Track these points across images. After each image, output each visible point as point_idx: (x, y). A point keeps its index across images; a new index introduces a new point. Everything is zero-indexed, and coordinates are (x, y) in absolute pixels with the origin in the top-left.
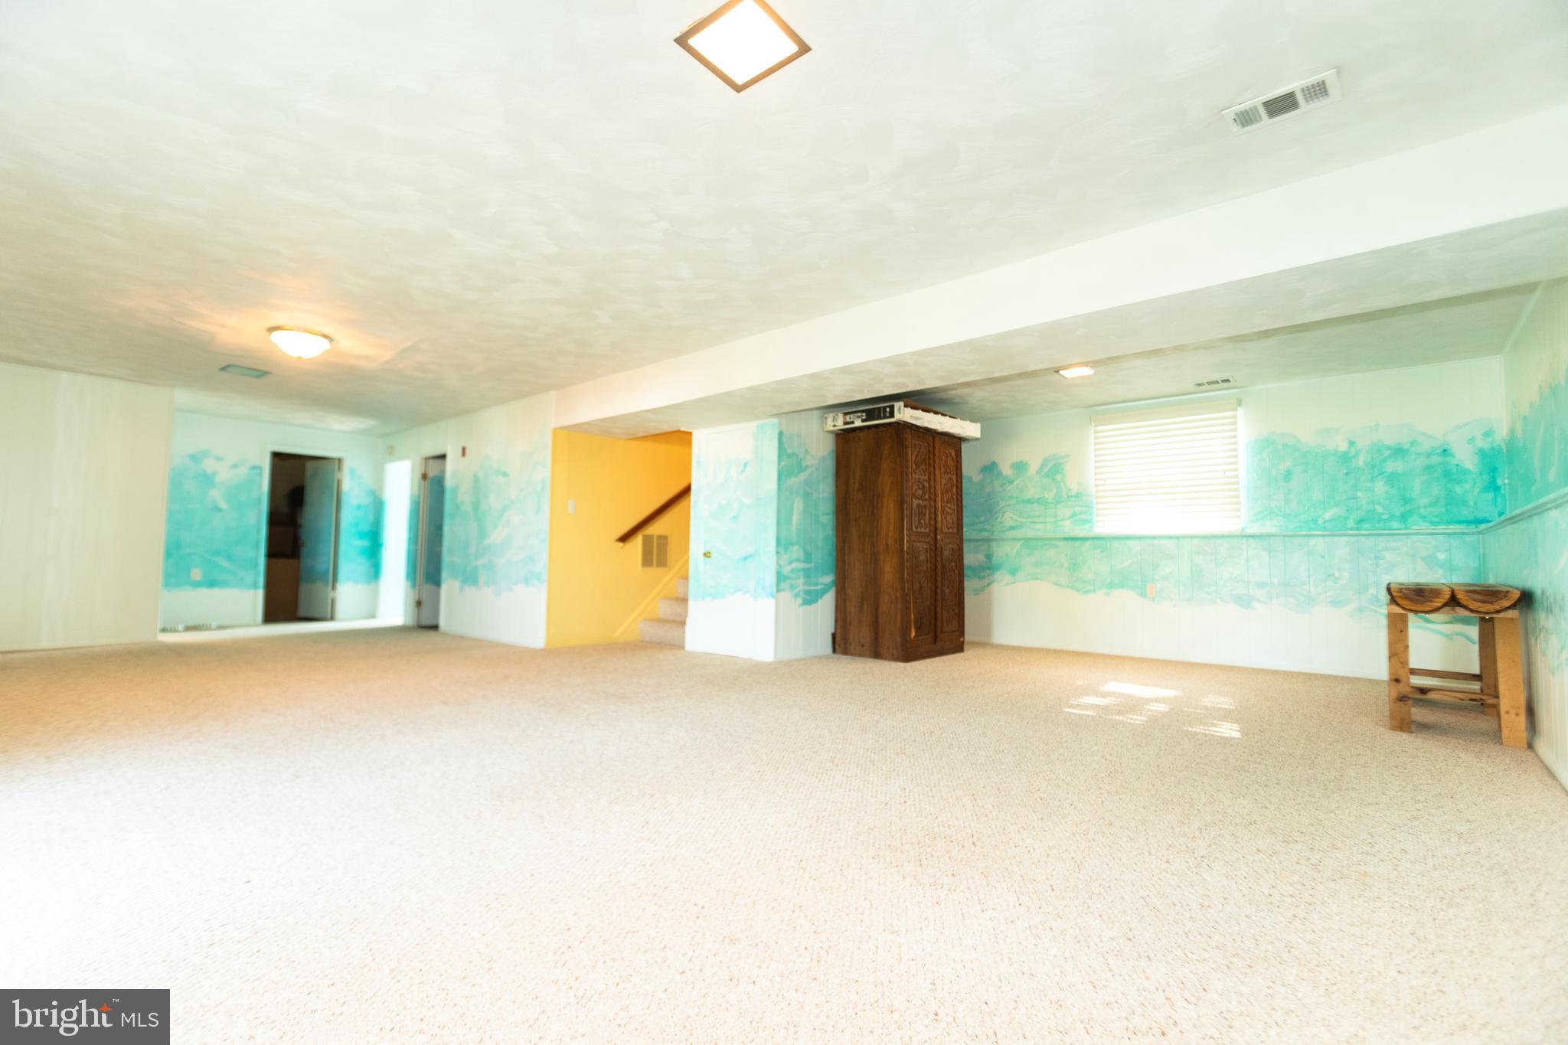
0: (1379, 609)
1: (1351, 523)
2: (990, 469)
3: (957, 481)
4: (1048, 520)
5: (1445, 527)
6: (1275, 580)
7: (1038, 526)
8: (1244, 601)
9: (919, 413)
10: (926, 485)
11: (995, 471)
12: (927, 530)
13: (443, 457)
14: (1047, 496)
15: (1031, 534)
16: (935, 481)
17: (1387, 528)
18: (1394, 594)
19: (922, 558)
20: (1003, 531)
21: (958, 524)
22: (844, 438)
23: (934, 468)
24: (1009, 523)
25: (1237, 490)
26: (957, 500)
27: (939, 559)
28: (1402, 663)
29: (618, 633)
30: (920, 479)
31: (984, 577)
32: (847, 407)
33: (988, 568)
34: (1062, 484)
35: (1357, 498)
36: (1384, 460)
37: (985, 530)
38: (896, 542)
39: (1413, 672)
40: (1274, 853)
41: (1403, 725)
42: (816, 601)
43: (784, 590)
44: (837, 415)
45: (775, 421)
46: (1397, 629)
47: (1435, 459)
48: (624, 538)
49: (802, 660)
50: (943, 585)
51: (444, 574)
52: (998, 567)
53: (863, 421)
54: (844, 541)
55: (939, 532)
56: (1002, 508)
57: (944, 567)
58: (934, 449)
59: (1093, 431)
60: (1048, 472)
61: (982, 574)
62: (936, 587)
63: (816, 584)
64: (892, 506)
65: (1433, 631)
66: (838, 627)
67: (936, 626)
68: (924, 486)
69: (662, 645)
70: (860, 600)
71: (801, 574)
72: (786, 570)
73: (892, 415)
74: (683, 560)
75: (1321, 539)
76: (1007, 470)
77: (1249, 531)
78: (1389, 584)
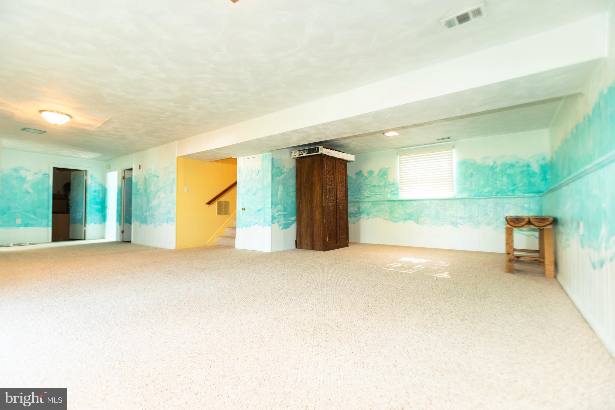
0: (503, 226)
1: (494, 194)
2: (359, 173)
3: (345, 178)
4: (382, 193)
5: (527, 194)
6: (466, 216)
7: (378, 196)
8: (455, 224)
9: (329, 151)
10: (333, 180)
11: (362, 174)
12: (333, 198)
13: (131, 169)
14: (381, 184)
15: (375, 199)
16: (336, 178)
17: (507, 195)
18: (508, 220)
19: (331, 209)
20: (365, 198)
21: (346, 196)
22: (299, 161)
23: (336, 173)
24: (366, 195)
25: (453, 181)
26: (346, 186)
27: (338, 210)
28: (510, 247)
29: (207, 243)
30: (330, 177)
31: (357, 217)
32: (300, 148)
33: (358, 213)
34: (387, 179)
35: (496, 184)
36: (506, 169)
37: (358, 198)
38: (320, 203)
39: (515, 250)
40: (457, 325)
41: (511, 270)
42: (289, 227)
43: (275, 223)
44: (296, 151)
45: (270, 153)
46: (509, 234)
47: (525, 169)
48: (209, 203)
49: (283, 251)
50: (340, 220)
51: (133, 219)
52: (363, 213)
53: (307, 154)
54: (300, 203)
55: (338, 198)
56: (364, 189)
57: (340, 213)
58: (336, 165)
59: (399, 159)
60: (382, 174)
61: (356, 216)
62: (337, 221)
63: (288, 221)
64: (318, 188)
65: (523, 234)
66: (298, 237)
67: (337, 236)
68: (332, 180)
69: (226, 247)
70: (306, 226)
71: (282, 217)
72: (276, 215)
73: (318, 151)
74: (234, 213)
75: (483, 200)
76: (366, 174)
77: (457, 197)
78: (507, 216)
